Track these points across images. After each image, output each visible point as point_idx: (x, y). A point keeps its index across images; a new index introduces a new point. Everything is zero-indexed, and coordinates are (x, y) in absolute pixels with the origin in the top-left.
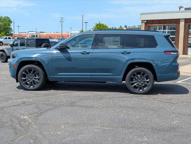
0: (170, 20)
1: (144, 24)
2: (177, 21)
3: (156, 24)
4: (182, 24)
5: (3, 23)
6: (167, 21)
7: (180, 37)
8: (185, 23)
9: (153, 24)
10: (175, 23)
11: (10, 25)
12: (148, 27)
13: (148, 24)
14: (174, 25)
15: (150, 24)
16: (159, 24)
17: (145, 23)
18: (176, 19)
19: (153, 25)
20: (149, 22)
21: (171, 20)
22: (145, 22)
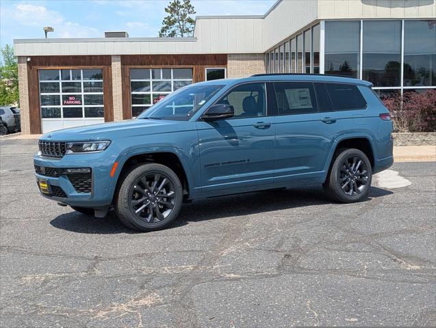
0: (87, 58)
1: (26, 64)
2: (105, 60)
3: (55, 65)
4: (116, 66)
6: (82, 60)
7: (114, 94)
8: (123, 64)
9: (49, 65)
10: (100, 65)
12: (36, 72)
13: (36, 65)
14: (97, 69)
15: (41, 64)
16: (62, 65)
17: (28, 62)
18: (102, 56)
19: (48, 68)
20: (37, 61)
21: (91, 56)
22: (29, 60)
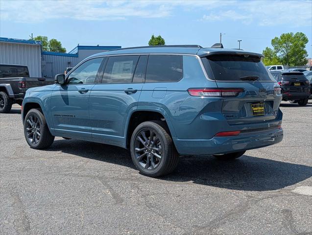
5: (293, 43)
11: (304, 47)
